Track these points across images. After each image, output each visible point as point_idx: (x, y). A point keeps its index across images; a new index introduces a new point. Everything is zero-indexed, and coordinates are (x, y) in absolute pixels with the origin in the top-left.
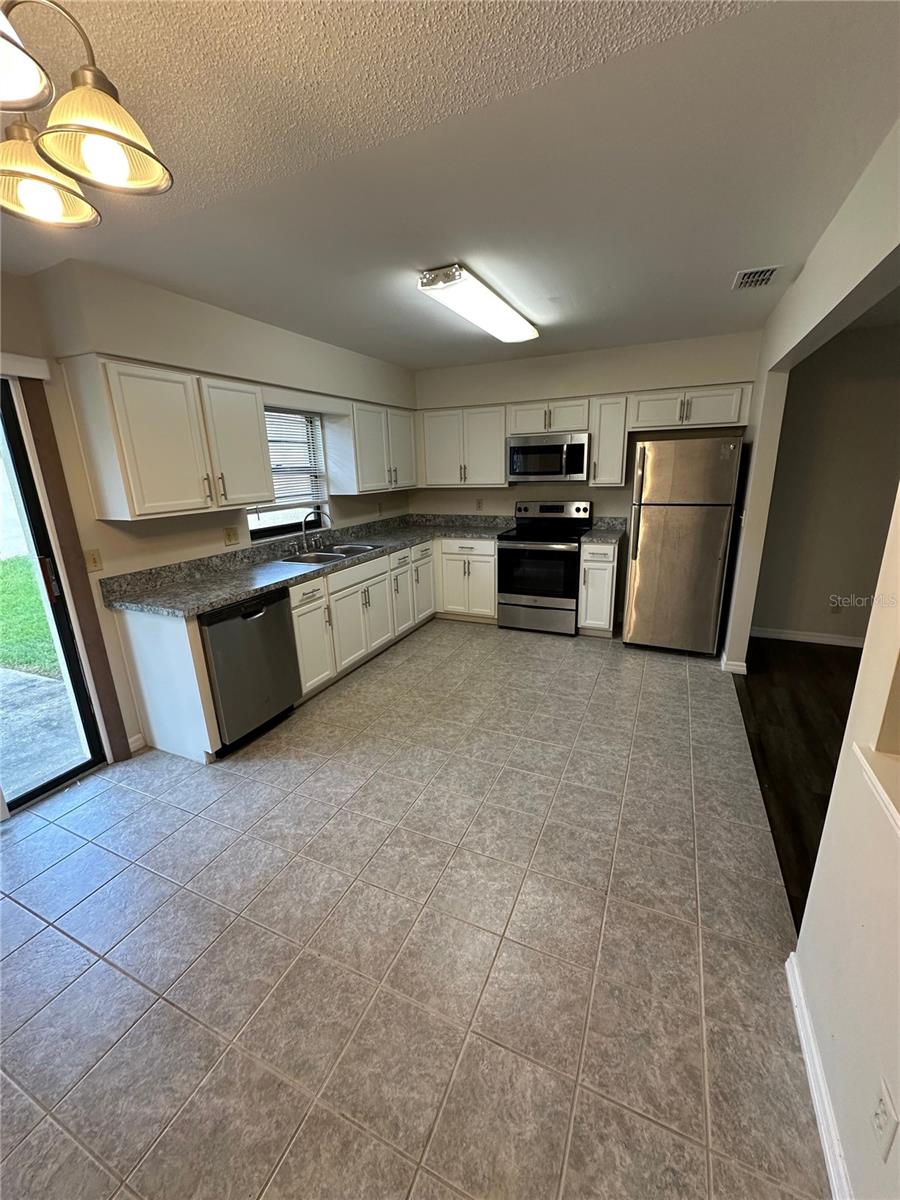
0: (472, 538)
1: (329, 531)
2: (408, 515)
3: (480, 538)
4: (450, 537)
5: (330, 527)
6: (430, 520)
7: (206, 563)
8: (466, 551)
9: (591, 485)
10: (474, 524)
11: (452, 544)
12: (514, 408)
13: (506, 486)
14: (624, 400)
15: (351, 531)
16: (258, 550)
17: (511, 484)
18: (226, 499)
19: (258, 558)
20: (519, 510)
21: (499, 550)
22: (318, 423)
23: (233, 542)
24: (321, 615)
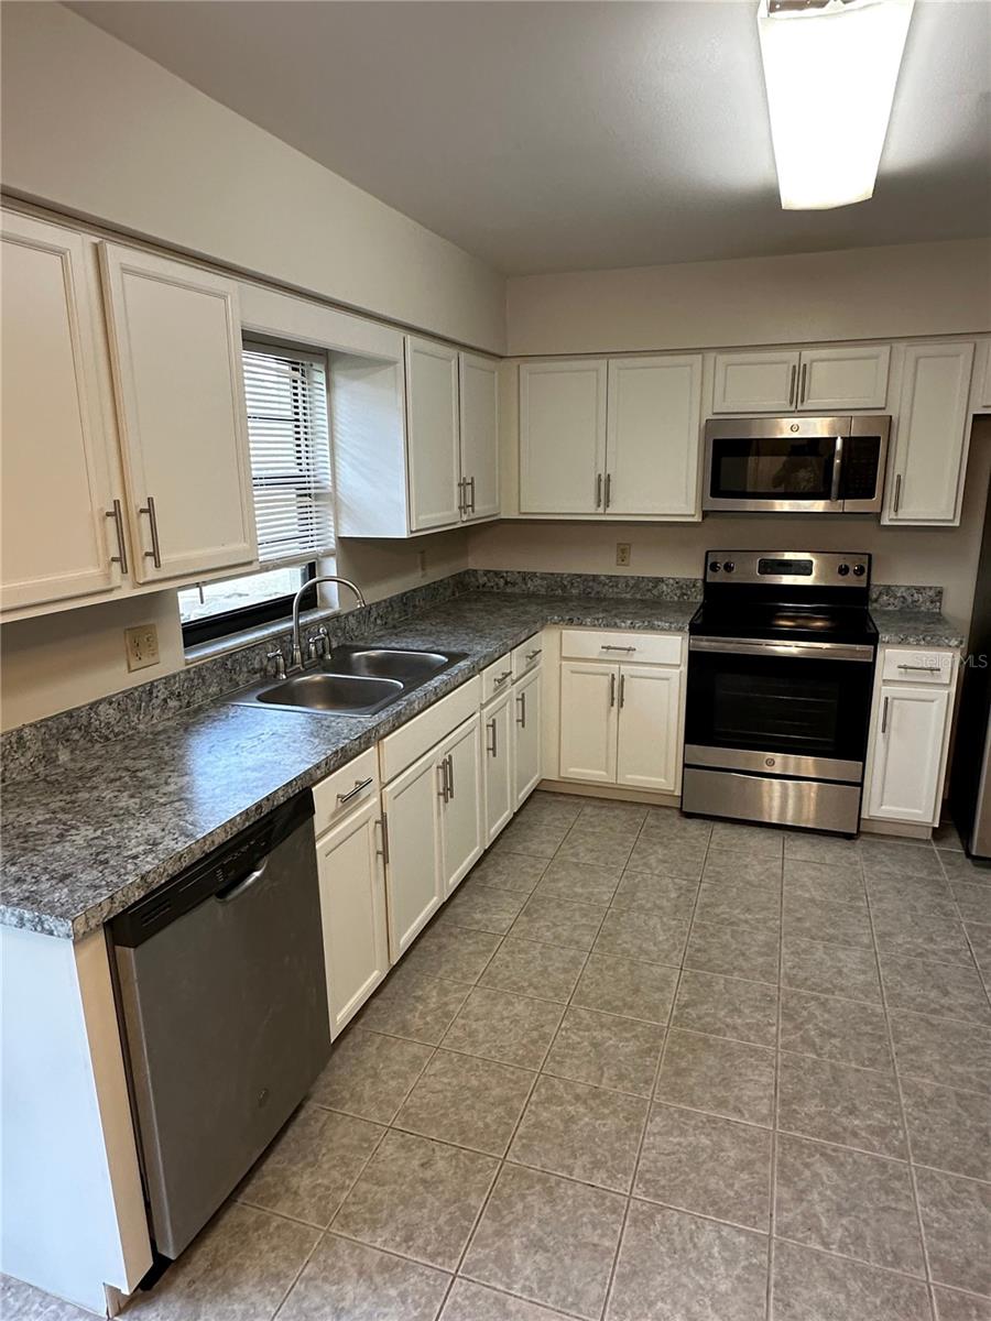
0: (632, 627)
1: (336, 616)
2: (467, 572)
3: (652, 628)
4: (581, 624)
5: (336, 607)
6: (514, 584)
7: (84, 721)
8: (614, 655)
9: (885, 521)
10: (608, 592)
11: (587, 640)
12: (723, 358)
13: (697, 519)
14: (972, 346)
15: (374, 614)
16: (198, 674)
17: (705, 514)
18: (157, 565)
19: (199, 694)
20: (714, 567)
21: (691, 654)
22: (320, 377)
23: (146, 660)
24: (369, 839)
